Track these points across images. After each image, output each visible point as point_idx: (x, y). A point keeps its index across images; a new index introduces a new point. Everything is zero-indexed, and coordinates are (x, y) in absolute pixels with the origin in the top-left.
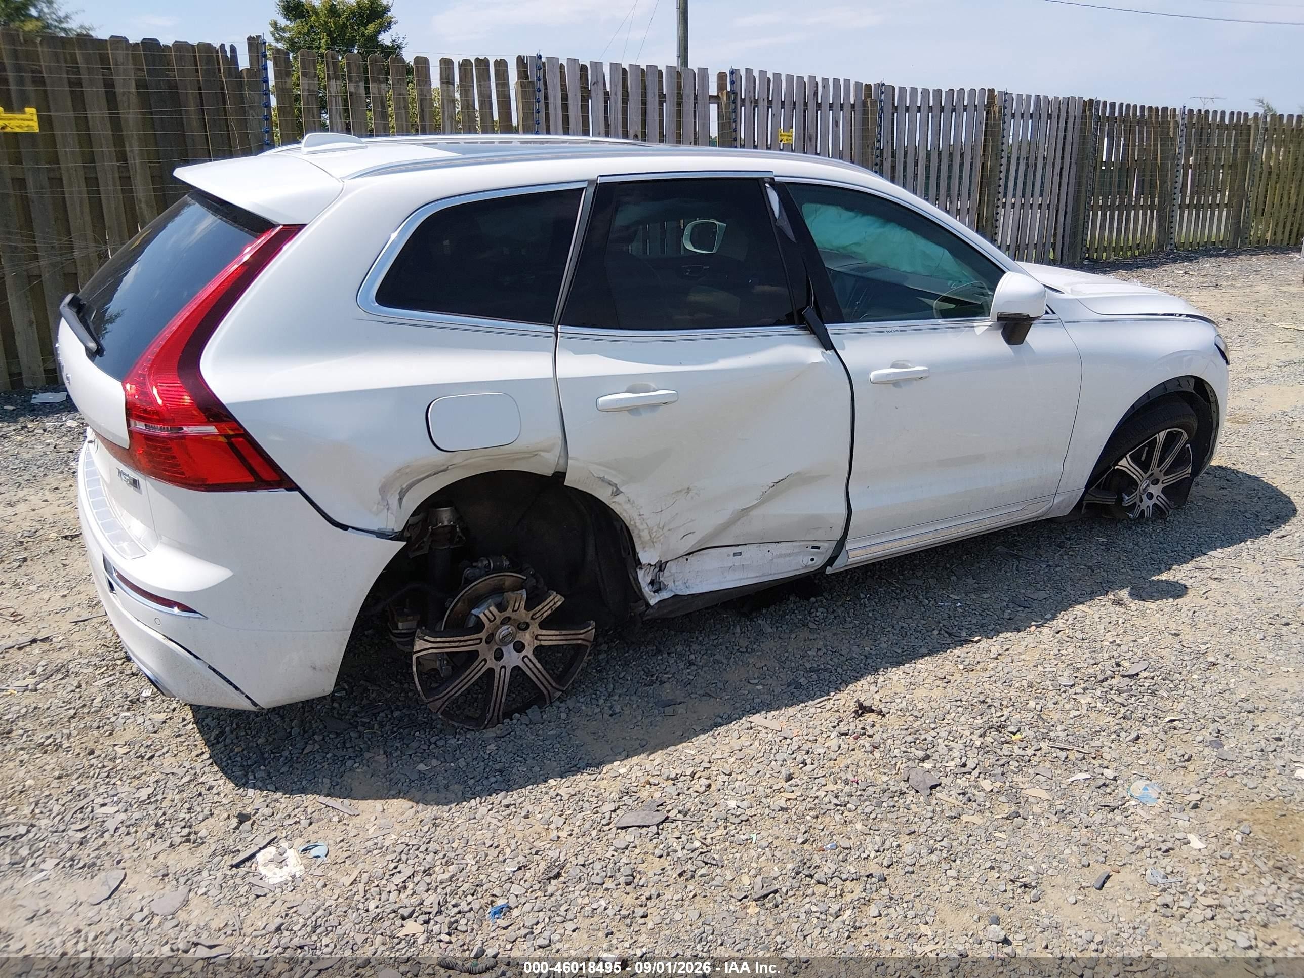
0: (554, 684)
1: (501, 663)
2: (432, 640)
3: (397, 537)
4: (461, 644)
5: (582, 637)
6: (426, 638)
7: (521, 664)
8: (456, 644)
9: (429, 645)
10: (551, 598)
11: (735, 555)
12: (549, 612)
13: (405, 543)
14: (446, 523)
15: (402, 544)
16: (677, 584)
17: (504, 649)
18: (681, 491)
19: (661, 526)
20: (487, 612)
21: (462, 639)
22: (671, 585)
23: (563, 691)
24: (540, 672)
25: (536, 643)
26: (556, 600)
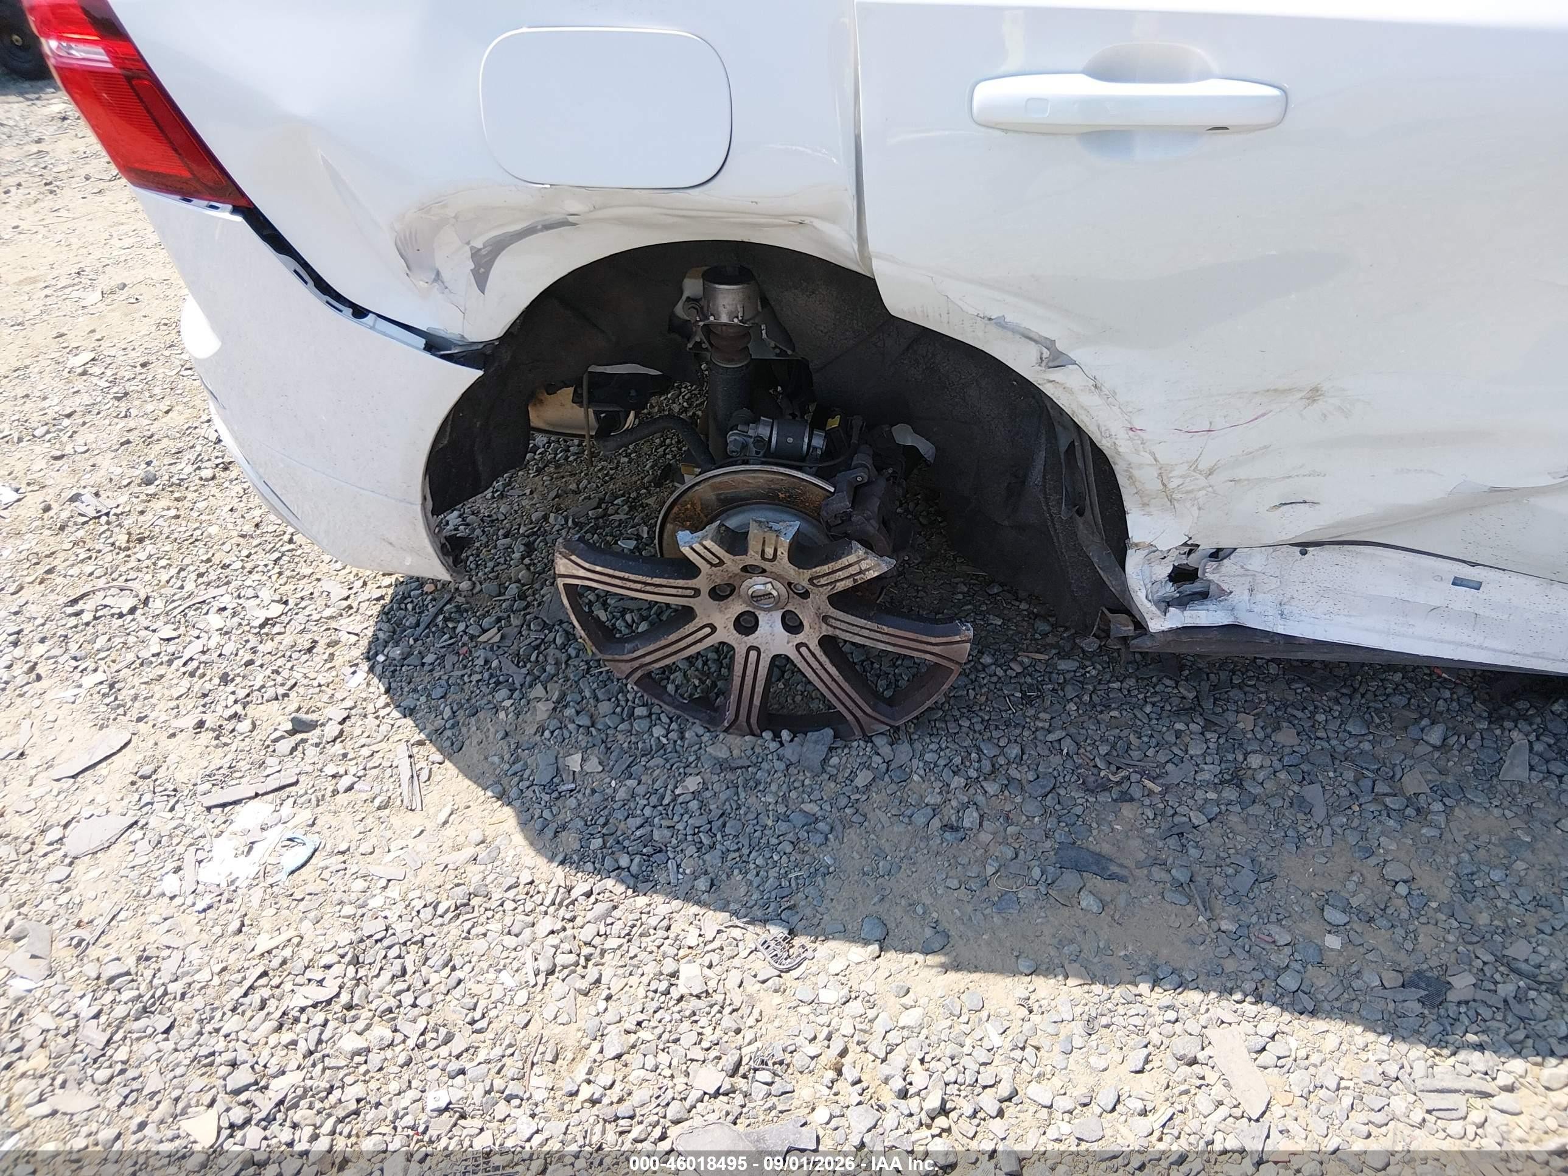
0: (869, 711)
1: (751, 640)
2: (587, 565)
3: (466, 356)
4: (648, 588)
5: (936, 650)
6: (573, 558)
7: (793, 655)
8: (639, 586)
9: (582, 573)
10: (852, 558)
11: (1457, 582)
12: (849, 583)
13: (480, 373)
14: (724, 319)
15: (476, 374)
16: (1259, 597)
17: (762, 617)
18: (1289, 391)
19: (1204, 465)
20: (697, 546)
21: (649, 580)
22: (1240, 596)
23: (892, 727)
24: (834, 680)
25: (826, 630)
26: (864, 565)
